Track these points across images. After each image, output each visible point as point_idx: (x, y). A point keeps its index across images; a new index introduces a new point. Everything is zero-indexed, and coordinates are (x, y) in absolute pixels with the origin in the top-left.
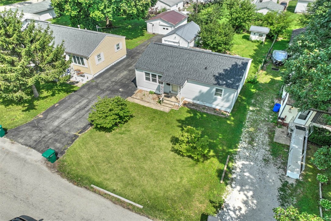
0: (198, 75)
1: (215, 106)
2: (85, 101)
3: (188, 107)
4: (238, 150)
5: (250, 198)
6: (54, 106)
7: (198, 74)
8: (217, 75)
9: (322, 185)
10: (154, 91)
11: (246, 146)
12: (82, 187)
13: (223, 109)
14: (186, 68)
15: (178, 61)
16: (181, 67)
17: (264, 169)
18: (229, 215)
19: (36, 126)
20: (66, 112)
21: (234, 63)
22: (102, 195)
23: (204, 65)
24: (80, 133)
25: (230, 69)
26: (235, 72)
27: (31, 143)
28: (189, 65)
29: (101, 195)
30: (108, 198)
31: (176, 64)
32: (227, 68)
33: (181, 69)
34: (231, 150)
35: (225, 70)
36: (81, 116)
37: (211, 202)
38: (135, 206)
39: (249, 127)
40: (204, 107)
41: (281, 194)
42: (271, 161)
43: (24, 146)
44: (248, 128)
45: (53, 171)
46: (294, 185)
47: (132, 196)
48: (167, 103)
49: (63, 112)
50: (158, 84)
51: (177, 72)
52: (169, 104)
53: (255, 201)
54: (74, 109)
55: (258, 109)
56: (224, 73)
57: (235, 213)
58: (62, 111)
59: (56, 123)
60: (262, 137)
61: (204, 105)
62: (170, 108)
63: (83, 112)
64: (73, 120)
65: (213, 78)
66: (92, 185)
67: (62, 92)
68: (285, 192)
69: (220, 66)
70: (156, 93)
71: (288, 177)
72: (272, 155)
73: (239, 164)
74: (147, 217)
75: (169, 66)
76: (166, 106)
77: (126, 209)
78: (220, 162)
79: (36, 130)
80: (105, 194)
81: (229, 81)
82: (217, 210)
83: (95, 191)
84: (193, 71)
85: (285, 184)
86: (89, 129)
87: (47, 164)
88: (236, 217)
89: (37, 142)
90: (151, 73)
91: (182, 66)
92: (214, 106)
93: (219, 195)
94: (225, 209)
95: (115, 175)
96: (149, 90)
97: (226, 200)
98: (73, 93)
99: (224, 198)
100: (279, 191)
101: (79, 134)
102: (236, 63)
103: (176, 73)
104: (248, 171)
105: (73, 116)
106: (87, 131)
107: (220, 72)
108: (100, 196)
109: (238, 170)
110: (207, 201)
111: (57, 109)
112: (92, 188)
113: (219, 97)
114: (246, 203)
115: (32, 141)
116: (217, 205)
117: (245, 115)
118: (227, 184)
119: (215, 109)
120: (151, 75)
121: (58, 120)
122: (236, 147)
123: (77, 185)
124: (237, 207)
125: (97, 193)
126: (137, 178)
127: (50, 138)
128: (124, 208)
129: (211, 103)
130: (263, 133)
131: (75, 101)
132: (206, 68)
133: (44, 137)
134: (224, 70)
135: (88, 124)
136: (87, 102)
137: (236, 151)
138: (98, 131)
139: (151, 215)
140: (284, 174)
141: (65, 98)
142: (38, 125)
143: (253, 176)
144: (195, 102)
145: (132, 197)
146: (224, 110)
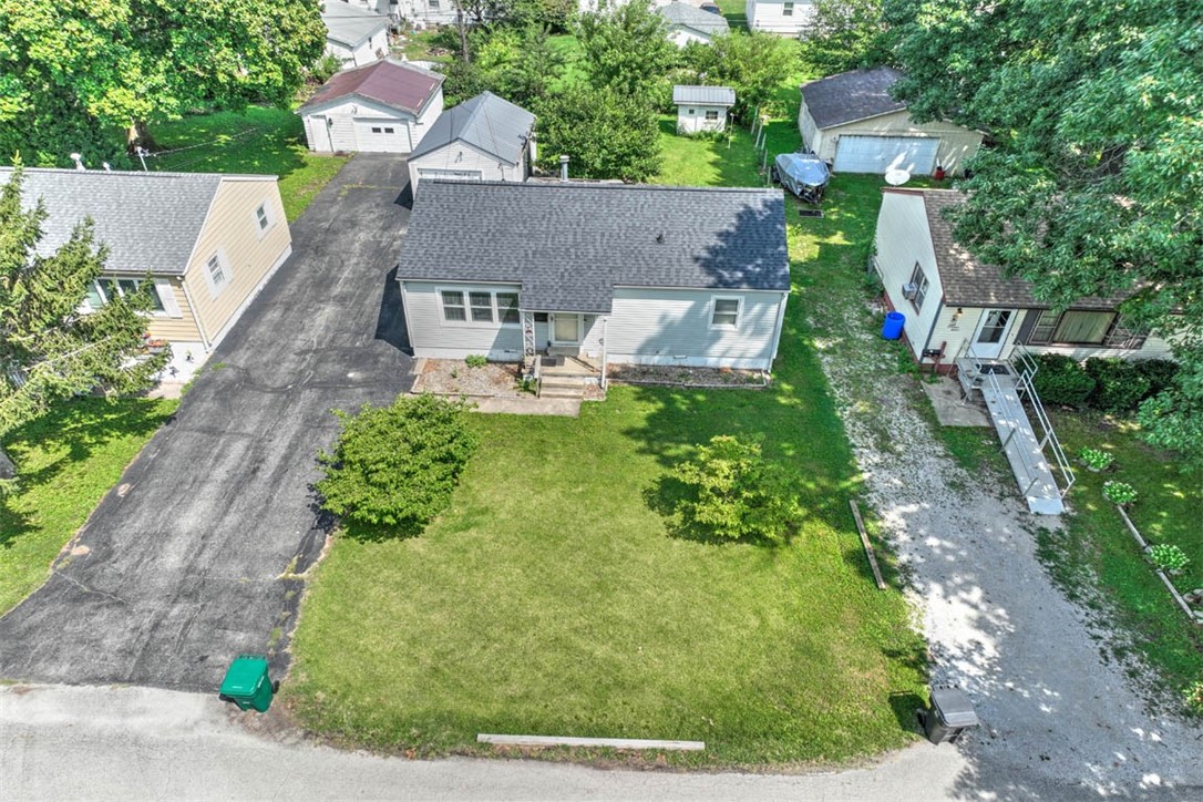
0: (644, 269)
1: (715, 359)
2: (238, 448)
3: (630, 383)
4: (866, 476)
5: (983, 607)
6: (113, 496)
7: (642, 262)
8: (704, 254)
9: (1127, 509)
10: (486, 354)
11: (877, 459)
12: (444, 757)
13: (744, 365)
14: (592, 251)
15: (552, 229)
16: (572, 250)
17: (967, 513)
18: (962, 674)
19: (89, 595)
20: (184, 506)
21: (742, 209)
22: (540, 758)
23: (647, 229)
24: (300, 568)
25: (738, 228)
26: (755, 235)
27: (114, 665)
28: (598, 237)
29: (533, 758)
30: (565, 761)
31: (549, 243)
32: (725, 227)
33: (577, 256)
34: (845, 484)
35: (723, 235)
36: (260, 508)
37: (889, 656)
38: (675, 751)
39: (851, 400)
40: (684, 372)
41: (1051, 568)
42: (971, 484)
43: (90, 688)
44: (851, 405)
45: (289, 741)
46: (1066, 533)
47: (643, 723)
48: (555, 386)
49: (170, 509)
50: (497, 324)
51: (566, 270)
52: (565, 387)
53: (1001, 612)
54: (210, 490)
55: (840, 340)
56: (723, 244)
57: (972, 662)
58: (164, 506)
59: (172, 559)
60: (902, 420)
61: (677, 363)
62: (574, 400)
63: (257, 489)
64: (237, 529)
65: (697, 268)
66: (482, 737)
67: (114, 434)
68: (1057, 558)
69: (702, 224)
70: (493, 358)
71: (1037, 514)
72: (960, 466)
73: (893, 518)
74: (734, 769)
75: (530, 252)
76: (558, 396)
77: (652, 773)
78: (837, 528)
79: (99, 607)
80: (548, 749)
81: (750, 267)
82: (920, 671)
83: (504, 755)
84: (619, 255)
85: (1043, 537)
86: (327, 546)
87: (242, 721)
88: (982, 673)
89: (138, 654)
90: (466, 291)
91: (576, 245)
92: (711, 362)
93: (900, 626)
94: (939, 661)
95: (540, 675)
96: (463, 355)
97: (926, 635)
98: (163, 428)
99: (917, 631)
100: (1040, 561)
101: (300, 575)
102: (746, 206)
103: (566, 274)
104: (932, 532)
105: (225, 513)
106: (323, 556)
107: (712, 244)
108: (531, 763)
109: (903, 538)
110: (878, 656)
111: (137, 505)
112: (486, 746)
113: (726, 327)
114: (981, 624)
115: (110, 655)
116: (912, 656)
117: (817, 368)
118: (900, 588)
119: (718, 371)
120: (467, 299)
121: (171, 546)
122: (854, 471)
123: (424, 756)
124: (967, 646)
125: (518, 758)
126: (620, 657)
127: (184, 620)
128: (643, 770)
129: (701, 353)
130: (899, 407)
131: (197, 456)
132: (659, 239)
133: (156, 626)
134: (720, 235)
135: (308, 528)
136: (248, 449)
137: (862, 482)
138: (370, 541)
139: (746, 761)
140: (1023, 509)
141: (144, 456)
142: (92, 588)
143: (952, 540)
144: (645, 360)
145: (647, 727)
146: (747, 367)
